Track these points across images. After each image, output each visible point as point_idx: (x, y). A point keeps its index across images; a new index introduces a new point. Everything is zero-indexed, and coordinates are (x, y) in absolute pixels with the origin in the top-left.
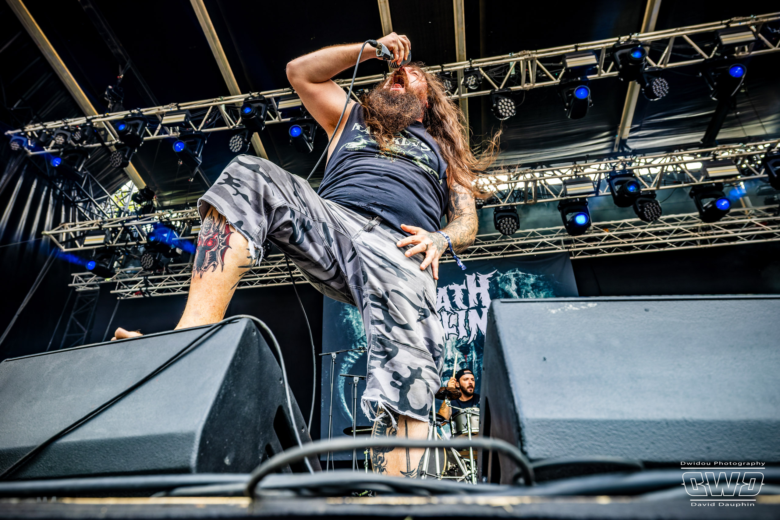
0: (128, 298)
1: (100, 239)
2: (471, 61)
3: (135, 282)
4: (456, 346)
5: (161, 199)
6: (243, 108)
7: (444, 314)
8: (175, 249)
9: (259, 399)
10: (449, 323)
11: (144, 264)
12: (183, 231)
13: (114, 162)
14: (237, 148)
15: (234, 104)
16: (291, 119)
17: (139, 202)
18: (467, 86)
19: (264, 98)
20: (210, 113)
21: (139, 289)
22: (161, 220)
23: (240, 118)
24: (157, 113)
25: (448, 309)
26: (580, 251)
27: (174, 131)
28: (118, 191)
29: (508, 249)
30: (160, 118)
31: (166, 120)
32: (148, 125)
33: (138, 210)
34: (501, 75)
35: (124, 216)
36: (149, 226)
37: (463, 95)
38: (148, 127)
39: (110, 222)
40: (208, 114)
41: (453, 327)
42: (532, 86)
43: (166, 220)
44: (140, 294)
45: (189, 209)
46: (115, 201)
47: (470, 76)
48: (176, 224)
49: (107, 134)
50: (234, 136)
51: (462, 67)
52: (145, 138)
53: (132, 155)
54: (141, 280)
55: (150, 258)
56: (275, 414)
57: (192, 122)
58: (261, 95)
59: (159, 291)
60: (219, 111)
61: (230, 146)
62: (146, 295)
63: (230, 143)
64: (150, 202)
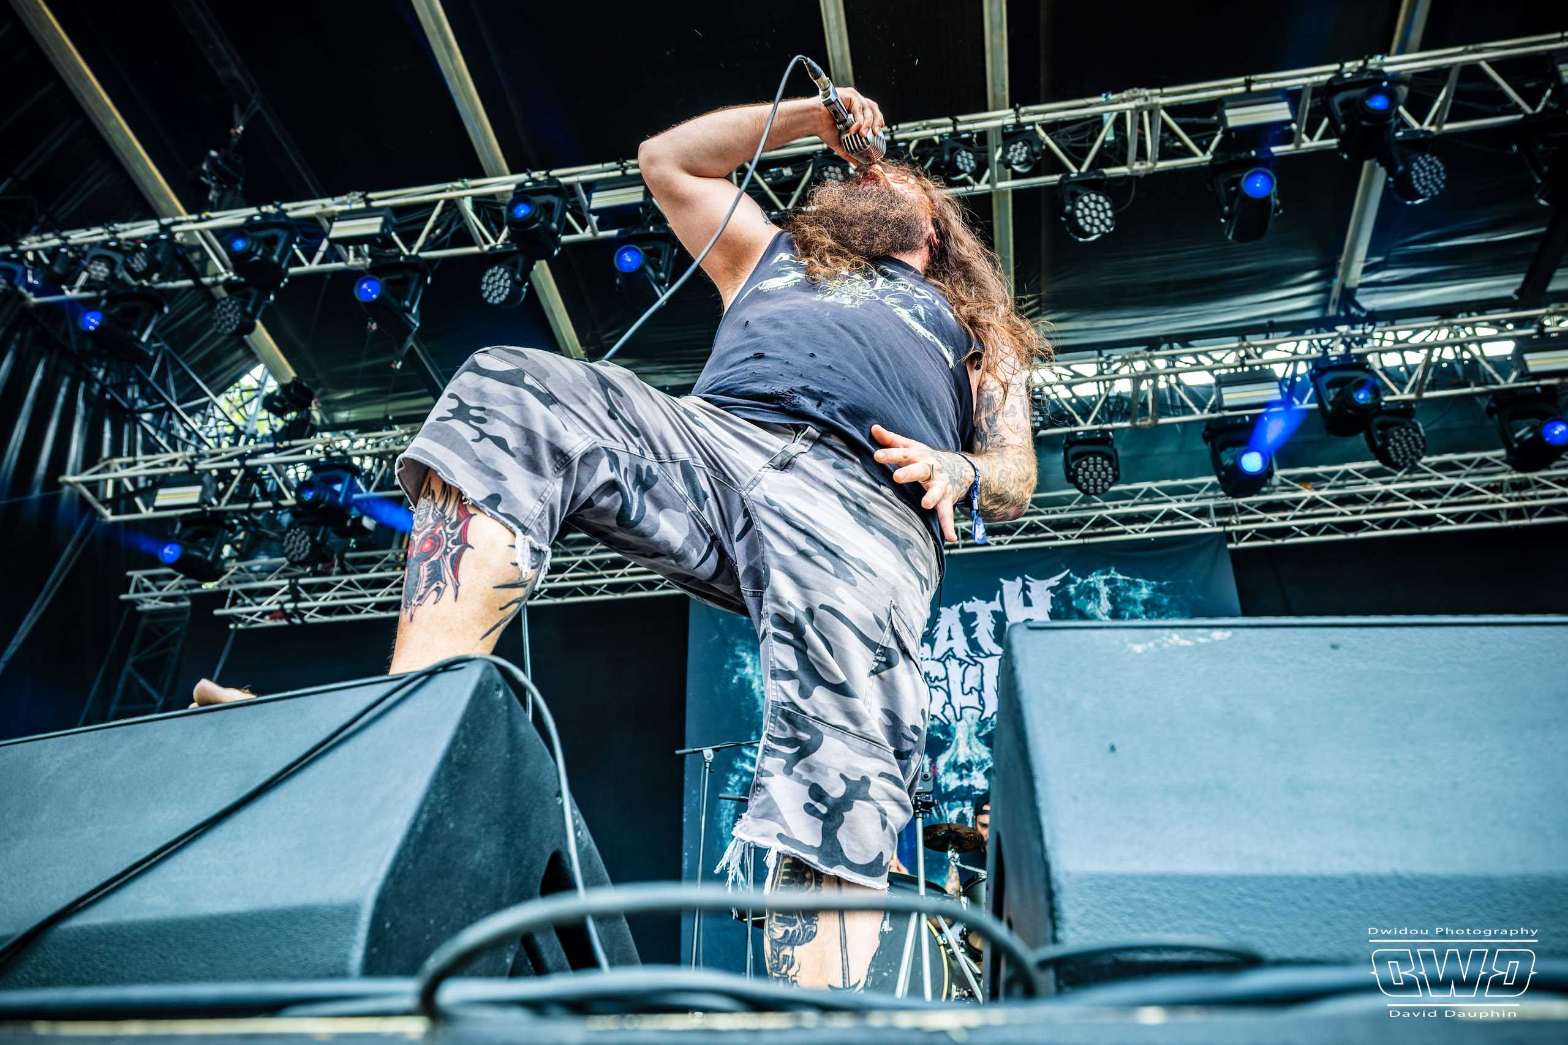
0: (254, 626)
1: (191, 494)
2: (1017, 110)
3: (271, 591)
4: (977, 734)
5: (329, 408)
6: (512, 205)
7: (953, 664)
8: (360, 519)
9: (508, 836)
10: (963, 683)
11: (291, 551)
12: (378, 478)
13: (223, 321)
14: (499, 295)
15: (492, 196)
16: (620, 233)
17: (279, 413)
18: (1008, 164)
19: (559, 183)
20: (439, 217)
21: (277, 607)
22: (328, 454)
23: (506, 230)
24: (320, 214)
25: (961, 655)
26: (1250, 530)
27: (357, 254)
28: (231, 389)
29: (1096, 524)
30: (326, 224)
31: (340, 230)
32: (298, 240)
33: (277, 430)
34: (1083, 141)
35: (246, 443)
36: (302, 468)
37: (1000, 185)
38: (298, 244)
39: (213, 456)
40: (433, 218)
41: (971, 692)
42: (1152, 168)
43: (338, 454)
44: (281, 618)
45: (391, 429)
46: (226, 410)
47: (1015, 143)
48: (361, 464)
49: (206, 259)
50: (492, 267)
51: (999, 123)
52: (293, 270)
53: (263, 307)
54: (283, 586)
55: (304, 538)
57: (398, 235)
58: (554, 177)
59: (324, 611)
60: (459, 211)
61: (484, 291)
62: (293, 620)
63: (482, 283)
64: (305, 412)
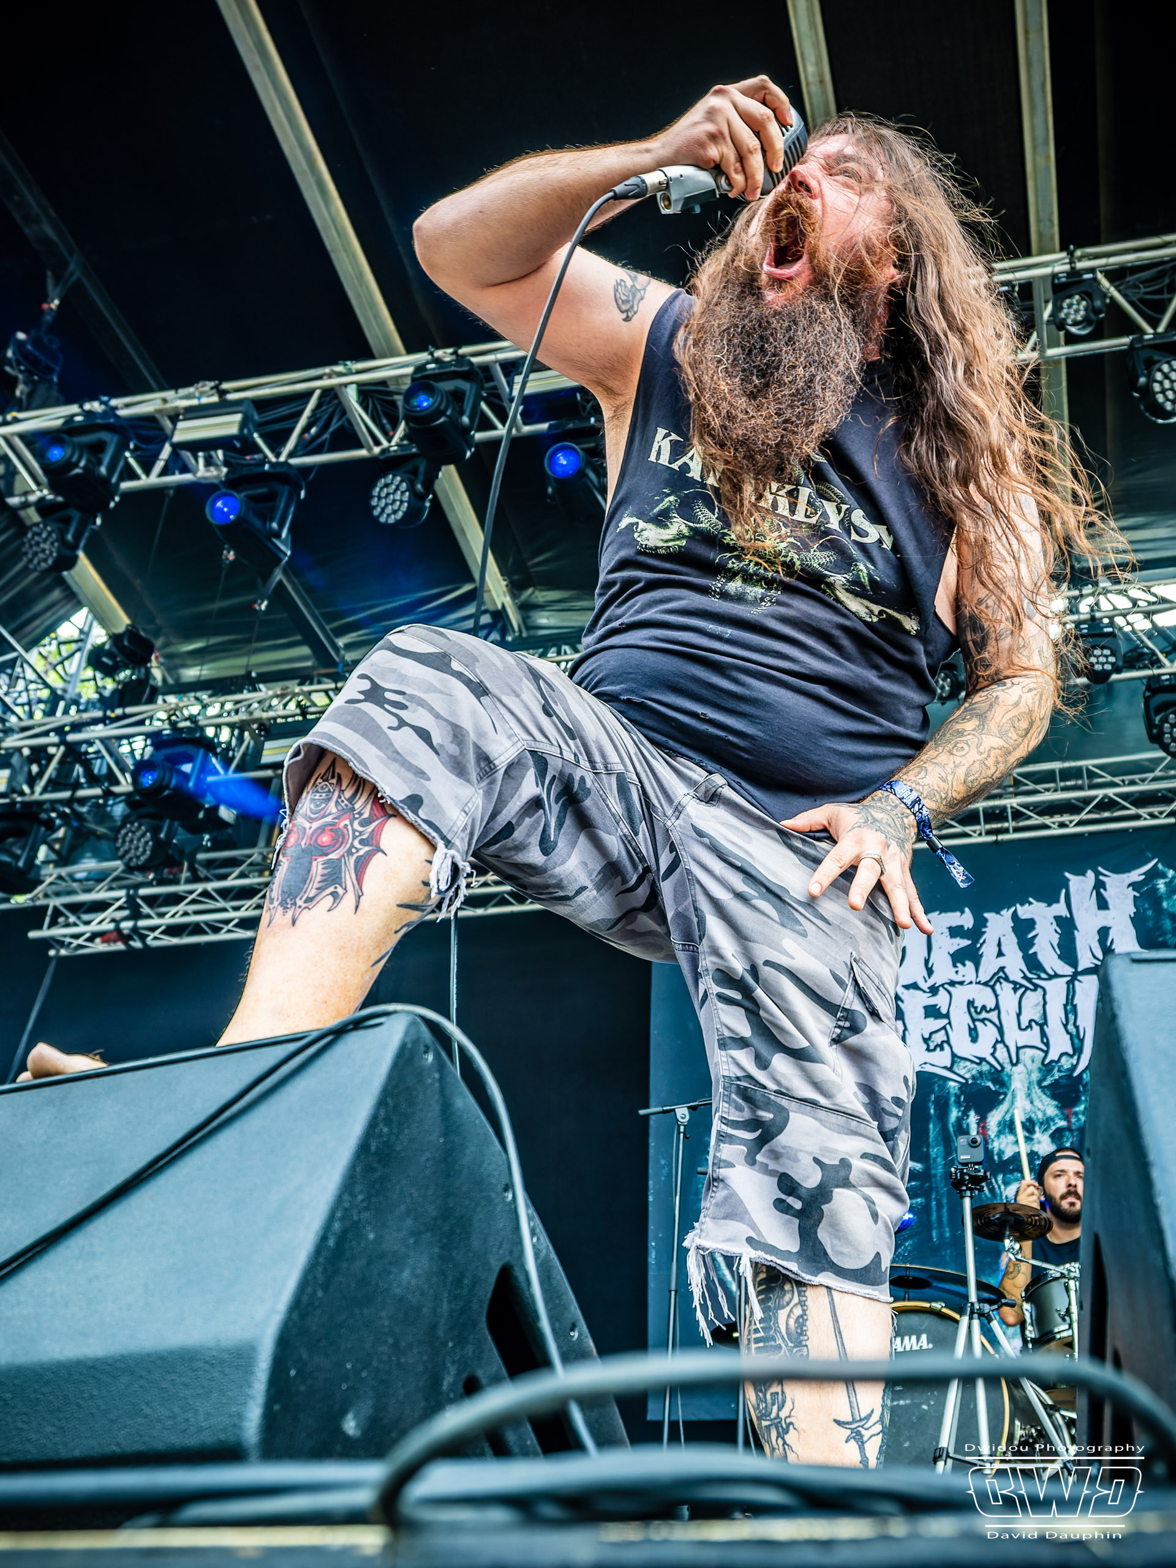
0: (80, 952)
2: (1071, 254)
3: (101, 906)
4: (1039, 1083)
5: (173, 663)
6: (409, 395)
7: (1005, 990)
8: (215, 809)
9: (443, 1248)
10: (1019, 1015)
11: (126, 852)
12: (238, 755)
13: (36, 554)
14: (395, 512)
15: (383, 383)
16: (551, 427)
17: (109, 672)
18: (1061, 325)
19: (471, 364)
20: (314, 411)
21: (112, 926)
22: (173, 725)
23: (403, 425)
24: (160, 411)
25: (1016, 976)
27: (209, 462)
28: (47, 639)
30: (168, 424)
31: (187, 431)
32: (132, 446)
33: (107, 693)
34: (1158, 293)
35: (66, 711)
36: (139, 743)
37: (1051, 352)
38: (132, 452)
39: (24, 729)
40: (307, 413)
41: (1030, 1026)
43: (188, 724)
44: (115, 941)
45: (255, 690)
46: (39, 669)
47: (1070, 297)
48: (217, 735)
49: (12, 472)
50: (385, 476)
51: (1047, 271)
52: (125, 485)
53: (87, 534)
54: (118, 899)
55: (143, 835)
56: (491, 1288)
57: (262, 436)
58: (463, 356)
59: (173, 930)
60: (340, 403)
61: (374, 507)
62: (132, 943)
63: (372, 497)
64: (143, 670)
